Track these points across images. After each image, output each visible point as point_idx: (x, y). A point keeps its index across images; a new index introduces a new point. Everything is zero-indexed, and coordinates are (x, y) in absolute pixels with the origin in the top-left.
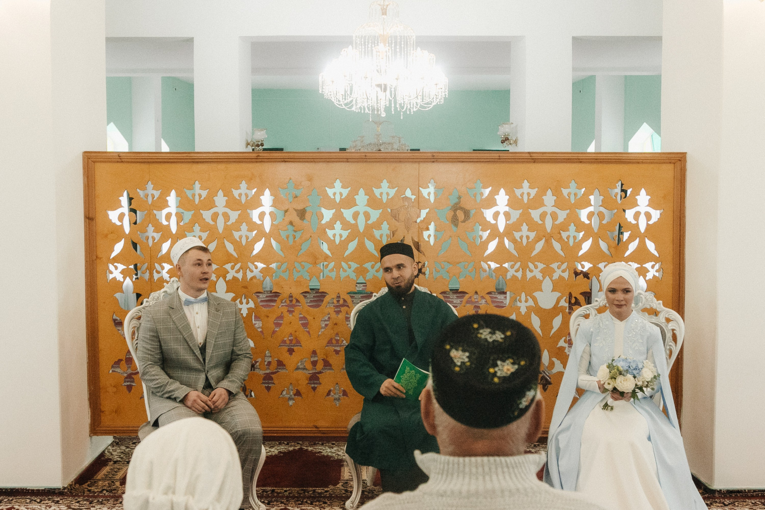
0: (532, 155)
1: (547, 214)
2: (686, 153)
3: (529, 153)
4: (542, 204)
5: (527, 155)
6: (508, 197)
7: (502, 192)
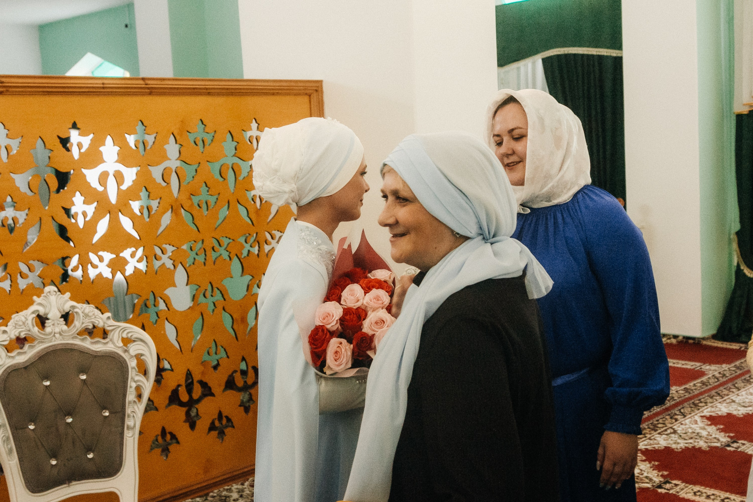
0: (149, 82)
1: (172, 172)
2: (320, 82)
3: (143, 79)
4: (165, 158)
5: (141, 82)
6: (117, 148)
7: (109, 140)
